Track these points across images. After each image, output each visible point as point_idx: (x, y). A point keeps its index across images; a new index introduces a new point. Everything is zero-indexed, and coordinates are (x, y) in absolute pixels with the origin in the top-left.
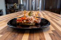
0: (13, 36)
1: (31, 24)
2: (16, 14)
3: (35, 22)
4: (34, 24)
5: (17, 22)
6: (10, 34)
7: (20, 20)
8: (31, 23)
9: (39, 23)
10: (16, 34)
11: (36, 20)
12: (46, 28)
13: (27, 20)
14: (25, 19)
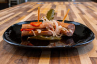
0: (19, 63)
1: (52, 38)
2: (15, 12)
3: (61, 32)
4: (59, 38)
5: (22, 32)
6: (11, 59)
7: (28, 30)
8: (52, 35)
9: (70, 35)
10: (25, 59)
11: (64, 29)
12: (85, 47)
13: (44, 29)
14: (39, 26)
